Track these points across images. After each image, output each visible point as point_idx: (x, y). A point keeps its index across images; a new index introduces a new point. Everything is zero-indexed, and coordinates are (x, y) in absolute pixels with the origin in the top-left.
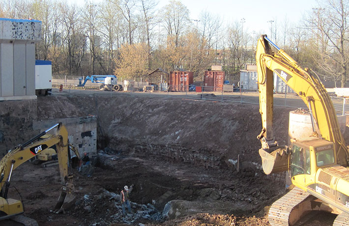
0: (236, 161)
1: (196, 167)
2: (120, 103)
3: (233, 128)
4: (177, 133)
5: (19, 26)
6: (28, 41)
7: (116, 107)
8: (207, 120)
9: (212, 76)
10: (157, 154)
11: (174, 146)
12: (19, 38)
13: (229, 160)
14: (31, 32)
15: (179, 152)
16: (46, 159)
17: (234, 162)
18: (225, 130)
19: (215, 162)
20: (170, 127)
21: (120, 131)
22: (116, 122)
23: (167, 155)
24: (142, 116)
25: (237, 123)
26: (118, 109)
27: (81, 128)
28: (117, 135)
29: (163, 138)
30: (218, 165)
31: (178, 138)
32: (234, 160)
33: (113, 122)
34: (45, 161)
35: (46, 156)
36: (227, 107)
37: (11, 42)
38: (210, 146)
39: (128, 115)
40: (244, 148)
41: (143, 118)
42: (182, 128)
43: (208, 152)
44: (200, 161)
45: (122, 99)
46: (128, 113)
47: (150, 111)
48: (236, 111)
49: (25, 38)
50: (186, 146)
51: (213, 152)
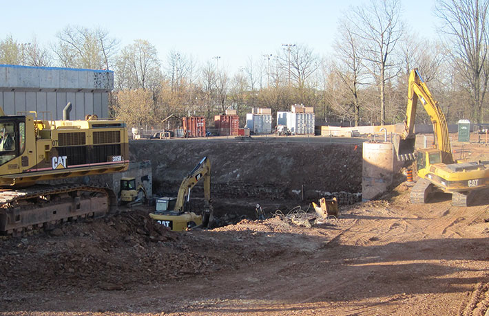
0: (300, 191)
1: (262, 199)
2: (160, 149)
3: (289, 164)
4: (234, 172)
5: (99, 76)
6: (104, 90)
7: (157, 153)
8: (261, 159)
9: (228, 121)
10: (218, 192)
11: (236, 183)
12: (98, 88)
13: (293, 191)
14: (107, 81)
15: (242, 188)
16: (131, 200)
17: (298, 192)
18: (282, 166)
19: (280, 193)
20: (225, 167)
21: (170, 175)
22: (162, 166)
23: (229, 192)
24: (189, 159)
25: (292, 159)
26: (160, 154)
27: (141, 173)
28: (168, 178)
29: (221, 177)
30: (283, 196)
31: (238, 176)
32: (298, 190)
33: (158, 167)
34: (129, 202)
35: (131, 197)
36: (277, 147)
37: (92, 91)
38: (273, 180)
39: (173, 159)
40: (304, 180)
41: (191, 161)
42: (239, 167)
43: (272, 185)
44: (266, 194)
45: (160, 145)
46: (173, 158)
47: (196, 154)
48: (287, 150)
49: (103, 87)
50: (249, 182)
51: (277, 185)
